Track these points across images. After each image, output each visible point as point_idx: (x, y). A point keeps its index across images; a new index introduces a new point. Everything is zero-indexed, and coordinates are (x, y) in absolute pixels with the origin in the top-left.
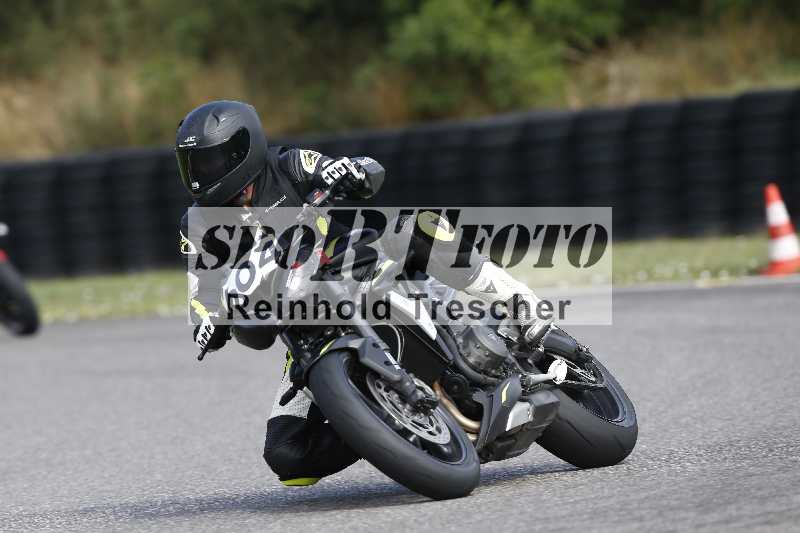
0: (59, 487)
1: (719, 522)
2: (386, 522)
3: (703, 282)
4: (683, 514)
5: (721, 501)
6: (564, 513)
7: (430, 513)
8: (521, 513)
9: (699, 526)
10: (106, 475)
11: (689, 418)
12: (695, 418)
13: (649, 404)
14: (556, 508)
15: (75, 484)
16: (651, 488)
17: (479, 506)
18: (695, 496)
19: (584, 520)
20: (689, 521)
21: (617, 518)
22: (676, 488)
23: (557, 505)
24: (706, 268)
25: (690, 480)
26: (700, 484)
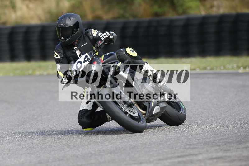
0: (40, 127)
1: (243, 148)
2: (140, 143)
3: (241, 71)
4: (232, 145)
5: (244, 141)
6: (196, 142)
7: (154, 141)
8: (183, 142)
9: (237, 149)
10: (54, 124)
11: (235, 114)
12: (237, 114)
13: (223, 109)
14: (193, 141)
15: (45, 127)
16: (223, 136)
17: (169, 139)
18: (236, 139)
19: (201, 145)
20: (235, 147)
21: (212, 145)
22: (231, 136)
23: (194, 140)
24: (242, 66)
25: (235, 134)
26: (238, 135)
